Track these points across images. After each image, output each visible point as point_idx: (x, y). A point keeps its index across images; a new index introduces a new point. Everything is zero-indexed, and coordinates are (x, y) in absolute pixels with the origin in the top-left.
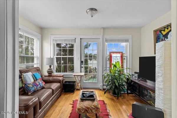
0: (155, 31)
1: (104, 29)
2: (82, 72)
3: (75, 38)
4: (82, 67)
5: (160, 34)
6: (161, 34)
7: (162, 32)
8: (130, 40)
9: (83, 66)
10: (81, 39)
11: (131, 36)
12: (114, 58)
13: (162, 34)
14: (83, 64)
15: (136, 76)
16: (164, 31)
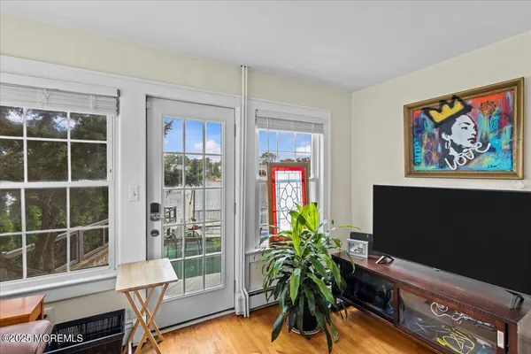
0: (409, 109)
1: (250, 70)
2: (152, 259)
3: (119, 92)
4: (155, 233)
5: (424, 119)
6: (426, 117)
7: (433, 113)
8: (327, 128)
9: (157, 226)
10: (147, 97)
11: (329, 114)
12: (283, 185)
13: (431, 118)
14: (158, 220)
15: (361, 246)
16: (440, 111)
